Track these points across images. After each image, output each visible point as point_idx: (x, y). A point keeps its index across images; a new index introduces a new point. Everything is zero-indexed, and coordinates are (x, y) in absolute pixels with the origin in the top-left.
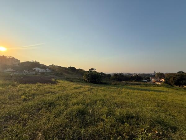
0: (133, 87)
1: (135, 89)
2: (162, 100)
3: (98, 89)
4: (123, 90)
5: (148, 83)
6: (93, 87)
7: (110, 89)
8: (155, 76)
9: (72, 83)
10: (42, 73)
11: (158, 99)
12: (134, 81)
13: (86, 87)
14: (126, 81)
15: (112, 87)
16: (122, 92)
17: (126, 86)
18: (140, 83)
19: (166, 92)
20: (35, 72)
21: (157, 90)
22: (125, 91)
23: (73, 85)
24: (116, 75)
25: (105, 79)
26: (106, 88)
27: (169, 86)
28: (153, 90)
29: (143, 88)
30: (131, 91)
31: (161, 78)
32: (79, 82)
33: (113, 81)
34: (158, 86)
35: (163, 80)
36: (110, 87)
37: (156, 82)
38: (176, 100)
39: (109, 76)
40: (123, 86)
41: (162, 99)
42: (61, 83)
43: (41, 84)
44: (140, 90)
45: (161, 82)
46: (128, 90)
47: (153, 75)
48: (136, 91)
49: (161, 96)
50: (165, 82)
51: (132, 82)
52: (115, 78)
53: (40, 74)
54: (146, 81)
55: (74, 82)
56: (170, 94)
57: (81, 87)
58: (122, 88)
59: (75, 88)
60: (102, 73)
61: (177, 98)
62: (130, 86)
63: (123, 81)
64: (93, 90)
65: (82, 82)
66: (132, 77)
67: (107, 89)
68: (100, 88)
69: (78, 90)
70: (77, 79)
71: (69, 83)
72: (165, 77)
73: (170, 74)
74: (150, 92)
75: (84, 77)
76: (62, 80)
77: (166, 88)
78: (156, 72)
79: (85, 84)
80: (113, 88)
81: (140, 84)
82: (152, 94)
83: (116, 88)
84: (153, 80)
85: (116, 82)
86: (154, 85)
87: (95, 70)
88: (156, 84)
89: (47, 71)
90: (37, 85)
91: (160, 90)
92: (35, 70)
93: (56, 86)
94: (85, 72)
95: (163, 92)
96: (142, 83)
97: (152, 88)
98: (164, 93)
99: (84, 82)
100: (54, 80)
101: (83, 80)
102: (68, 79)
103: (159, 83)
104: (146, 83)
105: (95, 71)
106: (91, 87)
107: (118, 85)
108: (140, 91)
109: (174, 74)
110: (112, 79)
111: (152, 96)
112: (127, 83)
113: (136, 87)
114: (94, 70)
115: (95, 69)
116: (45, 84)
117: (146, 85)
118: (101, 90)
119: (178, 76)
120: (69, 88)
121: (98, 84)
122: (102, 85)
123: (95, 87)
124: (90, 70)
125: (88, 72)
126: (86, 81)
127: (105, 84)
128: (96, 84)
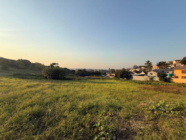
0: (94, 81)
1: (95, 83)
2: (113, 90)
3: (60, 85)
5: (105, 77)
7: (74, 84)
8: (109, 71)
9: (23, 81)
11: (111, 89)
12: (95, 76)
14: (88, 76)
16: (85, 86)
17: (89, 80)
18: (99, 77)
21: (110, 82)
24: (80, 70)
25: (70, 75)
26: (69, 83)
28: (108, 83)
29: (101, 81)
30: (92, 84)
31: (113, 73)
32: (35, 78)
33: (77, 77)
35: (114, 75)
36: (74, 82)
37: (110, 76)
38: (121, 88)
39: (73, 71)
40: (86, 81)
41: (113, 88)
45: (112, 76)
46: (90, 84)
47: (108, 70)
49: (113, 86)
50: (116, 76)
51: (93, 77)
52: (79, 74)
54: (103, 75)
55: (28, 78)
56: (117, 85)
58: (85, 83)
62: (92, 80)
64: (54, 87)
66: (93, 72)
67: (71, 84)
68: (63, 84)
69: (33, 89)
70: (33, 75)
72: (115, 72)
73: (118, 70)
74: (106, 84)
75: (43, 73)
77: (115, 80)
78: (110, 69)
80: (77, 83)
81: (99, 79)
83: (79, 82)
85: (79, 77)
86: (109, 78)
87: (58, 65)
88: (110, 78)
91: (112, 82)
95: (114, 83)
96: (101, 77)
97: (107, 81)
99: (42, 79)
101: (41, 76)
103: (112, 77)
104: (103, 77)
105: (58, 67)
106: (53, 84)
107: (82, 80)
108: (99, 84)
109: (120, 70)
110: (76, 75)
111: (107, 87)
112: (89, 78)
113: (96, 81)
117: (103, 79)
118: (64, 86)
119: (122, 71)
120: (19, 87)
121: (60, 80)
122: (65, 81)
123: (57, 84)
126: (46, 77)
127: (69, 79)
128: (58, 80)
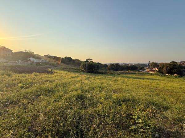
0: (128, 76)
1: (130, 78)
2: (155, 87)
3: (95, 78)
4: (119, 78)
5: (142, 72)
6: (90, 77)
7: (106, 78)
8: (149, 65)
10: (38, 64)
11: (152, 86)
12: (129, 70)
13: (83, 76)
14: (122, 71)
15: (108, 77)
16: (118, 80)
17: (122, 75)
18: (135, 72)
19: (158, 80)
20: (29, 63)
21: (150, 78)
22: (121, 80)
23: (71, 74)
24: (112, 65)
25: (102, 69)
26: (102, 77)
27: (162, 75)
28: (147, 79)
29: (137, 77)
30: (126, 79)
31: (154, 68)
32: (76, 71)
33: (110, 71)
34: (152, 75)
35: (157, 69)
36: (107, 76)
37: (150, 71)
39: (106, 66)
40: (119, 75)
41: (155, 85)
42: (58, 73)
43: (38, 74)
44: (134, 78)
46: (123, 79)
47: (148, 65)
48: (131, 79)
49: (154, 83)
50: (158, 72)
51: (127, 72)
52: (111, 68)
53: (35, 64)
54: (141, 70)
55: (71, 71)
56: (162, 82)
57: (78, 77)
58: (118, 77)
59: (72, 77)
60: (98, 63)
61: (168, 85)
62: (126, 75)
63: (119, 70)
64: (90, 79)
65: (79, 72)
66: (127, 66)
67: (104, 78)
68: (97, 77)
69: (75, 79)
70: (74, 69)
71: (66, 72)
72: (158, 67)
73: (163, 64)
74: (144, 80)
75: (81, 67)
76: (59, 70)
77: (159, 76)
79: (82, 73)
80: (110, 77)
81: (135, 74)
82: (146, 82)
83: (112, 77)
84: (147, 70)
85: (112, 71)
86: (148, 74)
88: (150, 73)
89: (43, 61)
90: (33, 74)
92: (30, 60)
93: (53, 76)
94: (82, 62)
96: (137, 72)
97: (146, 77)
98: (157, 81)
99: (81, 72)
100: (50, 70)
101: (80, 70)
102: (65, 69)
103: (153, 72)
104: (140, 72)
106: (89, 76)
107: (115, 74)
108: (135, 80)
109: (167, 64)
110: (108, 69)
111: (146, 84)
112: (123, 73)
113: (131, 76)
114: (91, 61)
115: (92, 59)
116: (42, 74)
117: (141, 74)
118: (98, 78)
119: (171, 65)
120: (66, 77)
121: (94, 73)
122: (99, 74)
123: (92, 77)
124: (86, 60)
125: (85, 62)
126: (83, 71)
127: (102, 73)
128: (92, 74)
